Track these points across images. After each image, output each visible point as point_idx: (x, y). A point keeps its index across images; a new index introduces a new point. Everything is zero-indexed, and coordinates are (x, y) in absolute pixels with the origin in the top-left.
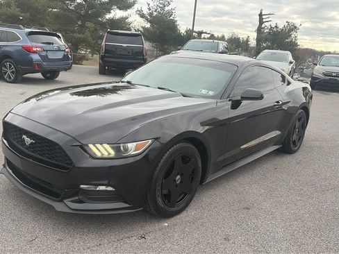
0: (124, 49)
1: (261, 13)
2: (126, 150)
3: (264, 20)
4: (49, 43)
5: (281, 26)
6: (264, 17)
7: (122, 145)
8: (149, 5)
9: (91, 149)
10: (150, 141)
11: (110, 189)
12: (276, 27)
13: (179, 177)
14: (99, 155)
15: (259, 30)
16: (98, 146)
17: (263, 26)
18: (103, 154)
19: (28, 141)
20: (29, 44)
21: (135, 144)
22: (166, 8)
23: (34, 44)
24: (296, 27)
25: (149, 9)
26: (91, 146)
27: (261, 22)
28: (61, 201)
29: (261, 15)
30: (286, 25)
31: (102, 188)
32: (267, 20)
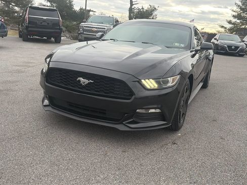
0: (44, 21)
3: (133, 3)
5: (146, 8)
7: (161, 80)
9: (143, 84)
10: (178, 76)
11: (158, 111)
12: (142, 8)
14: (149, 87)
15: (131, 10)
17: (133, 7)
18: (151, 87)
19: (85, 81)
21: (172, 78)
24: (155, 9)
26: (143, 81)
27: (132, 4)
28: (122, 123)
30: (149, 7)
31: (153, 111)
32: (136, 3)
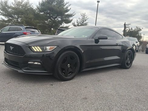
1: (125, 24)
2: (46, 49)
3: (126, 27)
4: (33, 32)
5: (133, 29)
6: (126, 25)
8: (77, 20)
9: (32, 48)
10: (56, 47)
11: (39, 64)
12: (132, 29)
13: (69, 65)
14: (36, 51)
15: (124, 31)
16: (36, 47)
17: (126, 29)
18: (37, 50)
19: (12, 48)
20: (25, 32)
21: (49, 47)
22: (84, 22)
23: (27, 32)
24: (140, 29)
25: (77, 22)
26: (33, 47)
27: (125, 28)
29: (125, 25)
30: (136, 28)
31: (36, 63)
32: (128, 27)
